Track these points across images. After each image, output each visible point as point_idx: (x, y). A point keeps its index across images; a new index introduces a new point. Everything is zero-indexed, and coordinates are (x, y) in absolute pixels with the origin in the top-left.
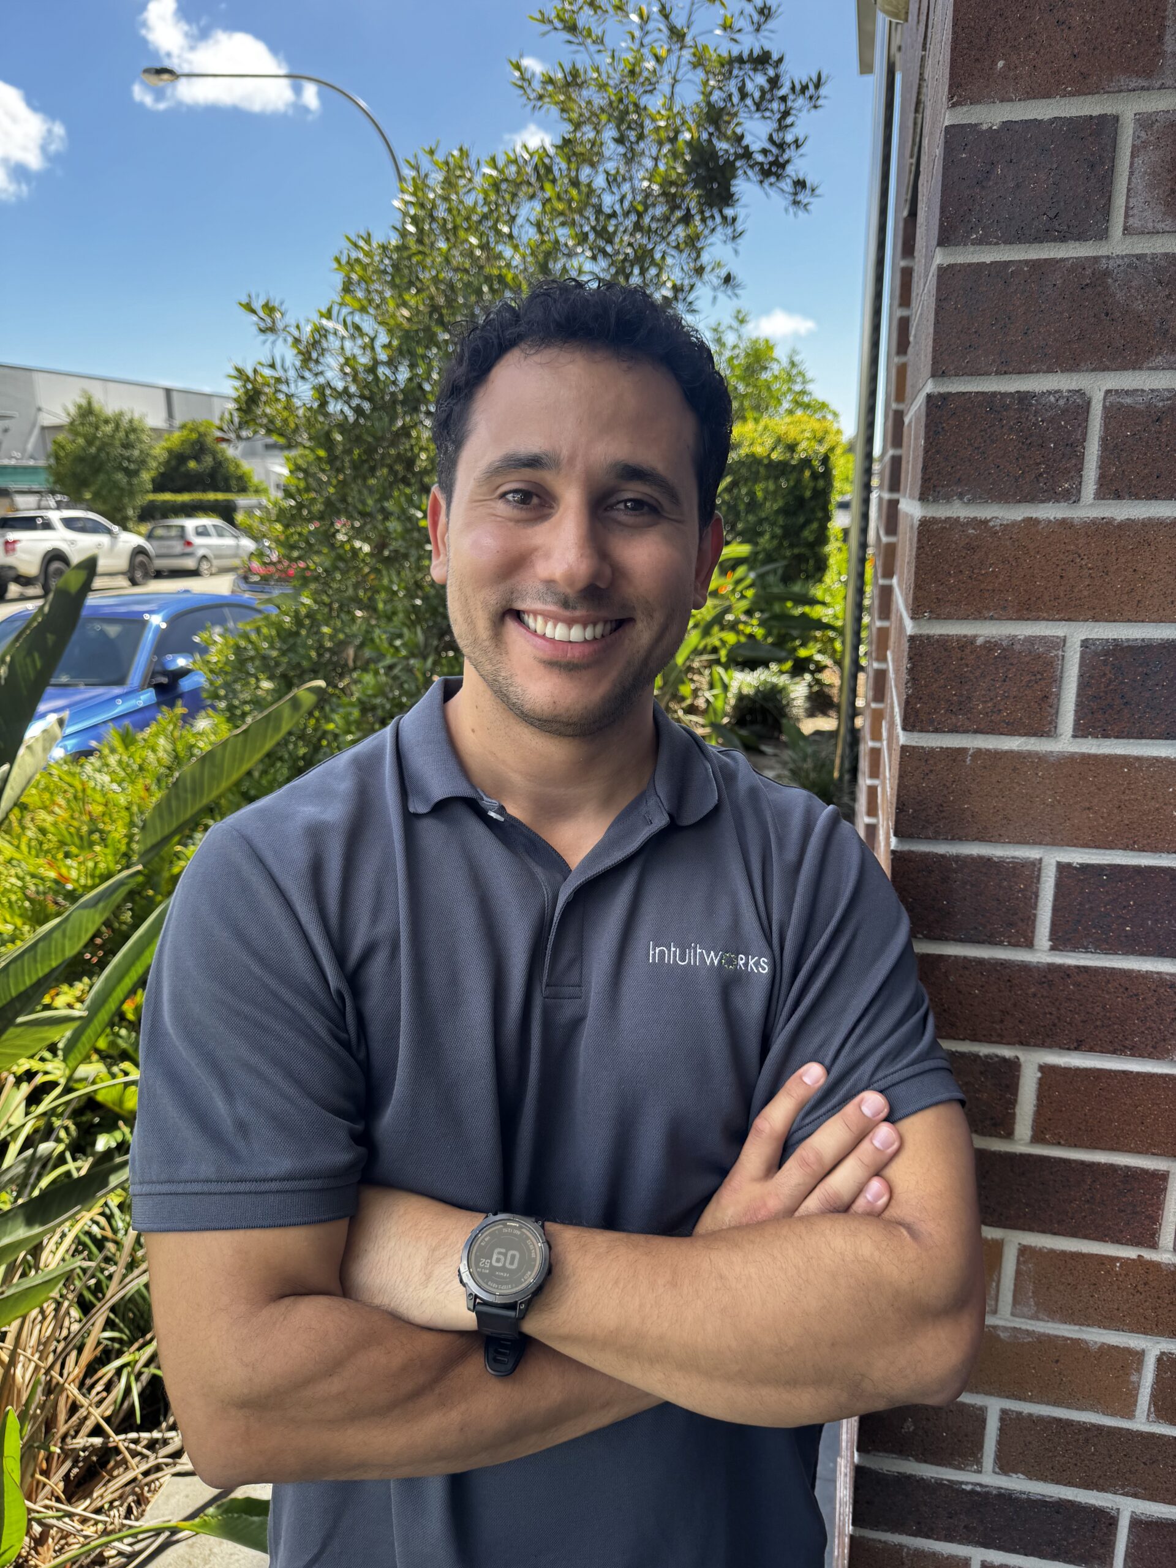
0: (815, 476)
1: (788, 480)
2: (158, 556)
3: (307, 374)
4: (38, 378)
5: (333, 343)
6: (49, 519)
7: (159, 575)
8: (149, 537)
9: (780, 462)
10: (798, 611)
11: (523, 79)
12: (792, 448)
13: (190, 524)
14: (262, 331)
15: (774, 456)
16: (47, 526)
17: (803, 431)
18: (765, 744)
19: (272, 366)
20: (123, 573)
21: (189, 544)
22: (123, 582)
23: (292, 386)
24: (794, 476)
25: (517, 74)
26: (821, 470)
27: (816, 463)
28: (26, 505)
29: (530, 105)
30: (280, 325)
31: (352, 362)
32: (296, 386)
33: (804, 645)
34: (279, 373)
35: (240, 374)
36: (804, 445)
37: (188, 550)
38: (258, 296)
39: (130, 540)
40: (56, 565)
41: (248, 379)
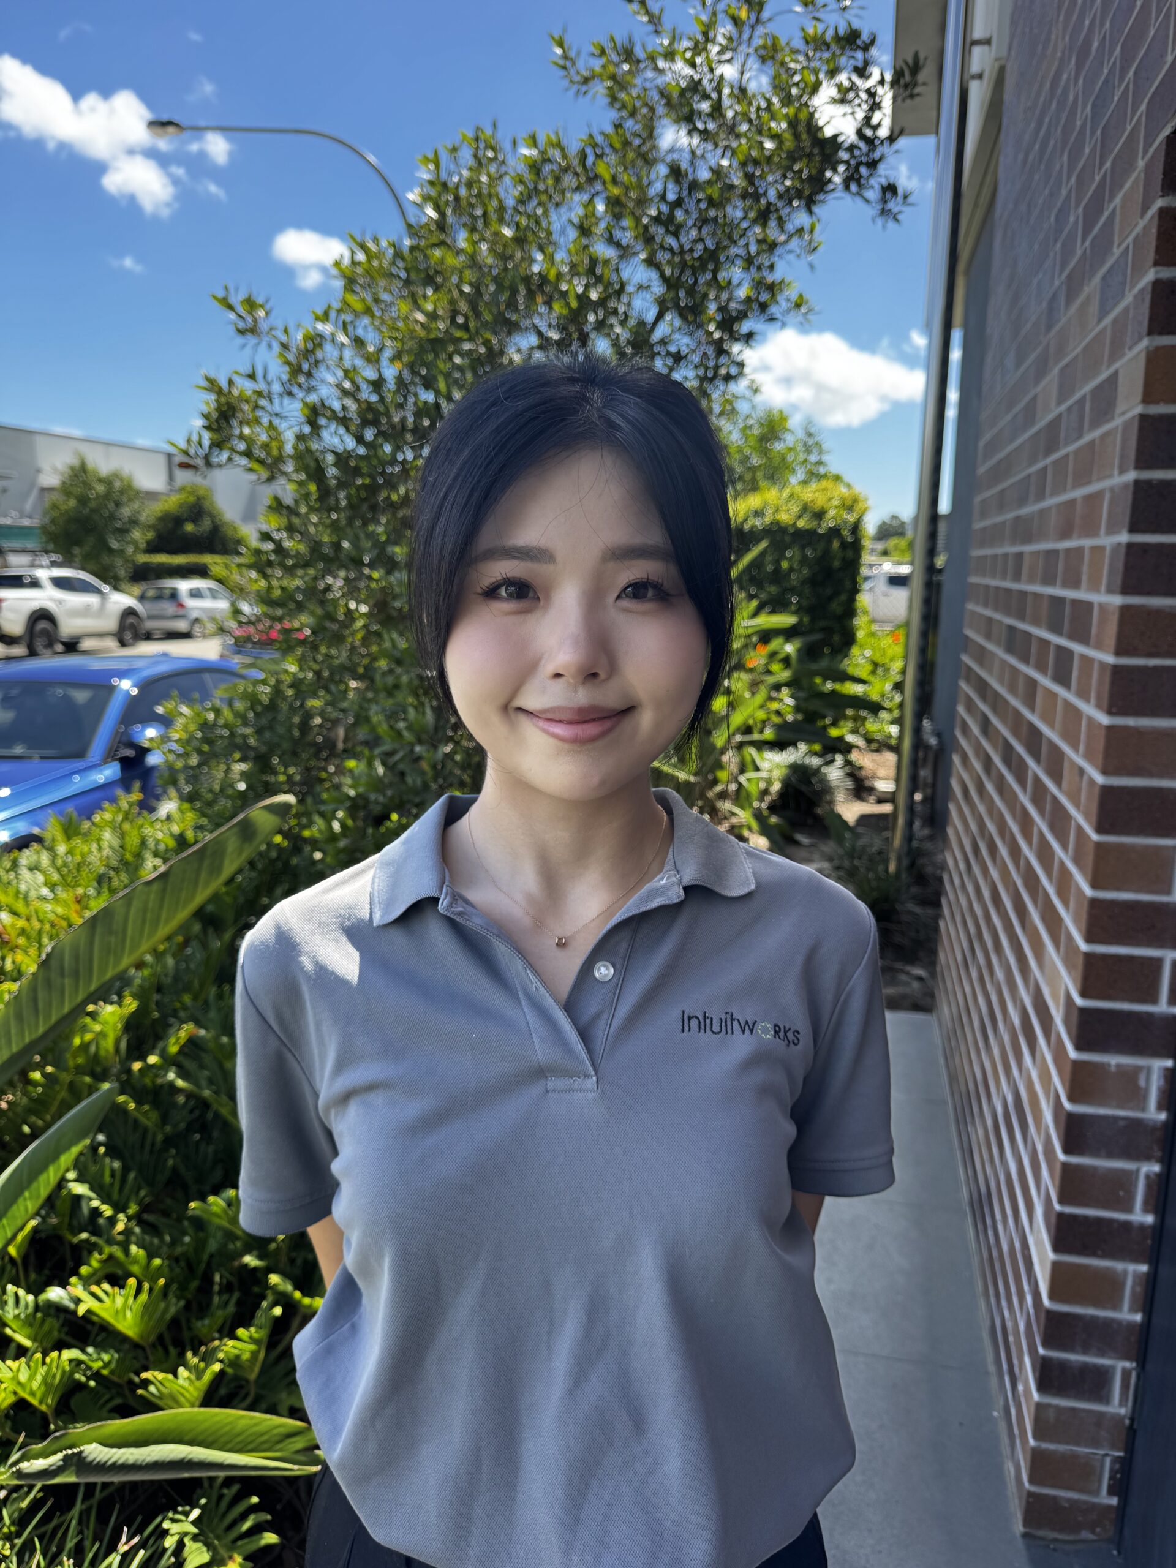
0: (844, 545)
1: (815, 550)
2: (151, 617)
3: (295, 390)
4: (40, 441)
5: (329, 351)
6: (36, 578)
7: (148, 637)
8: (142, 598)
9: (807, 531)
10: (829, 686)
11: (565, 57)
12: (819, 515)
13: (184, 586)
14: (241, 332)
15: (801, 524)
16: (35, 584)
17: (830, 499)
18: (800, 833)
19: (252, 376)
20: (113, 635)
21: (181, 606)
22: (111, 643)
23: (276, 401)
24: (821, 546)
25: (559, 51)
26: (850, 540)
27: (845, 533)
28: (17, 563)
29: (575, 88)
30: (264, 326)
31: (351, 375)
32: (281, 404)
33: (834, 724)
34: (261, 386)
35: (212, 385)
36: (832, 513)
37: (181, 612)
38: (237, 290)
39: (121, 600)
40: (42, 625)
41: (220, 392)
